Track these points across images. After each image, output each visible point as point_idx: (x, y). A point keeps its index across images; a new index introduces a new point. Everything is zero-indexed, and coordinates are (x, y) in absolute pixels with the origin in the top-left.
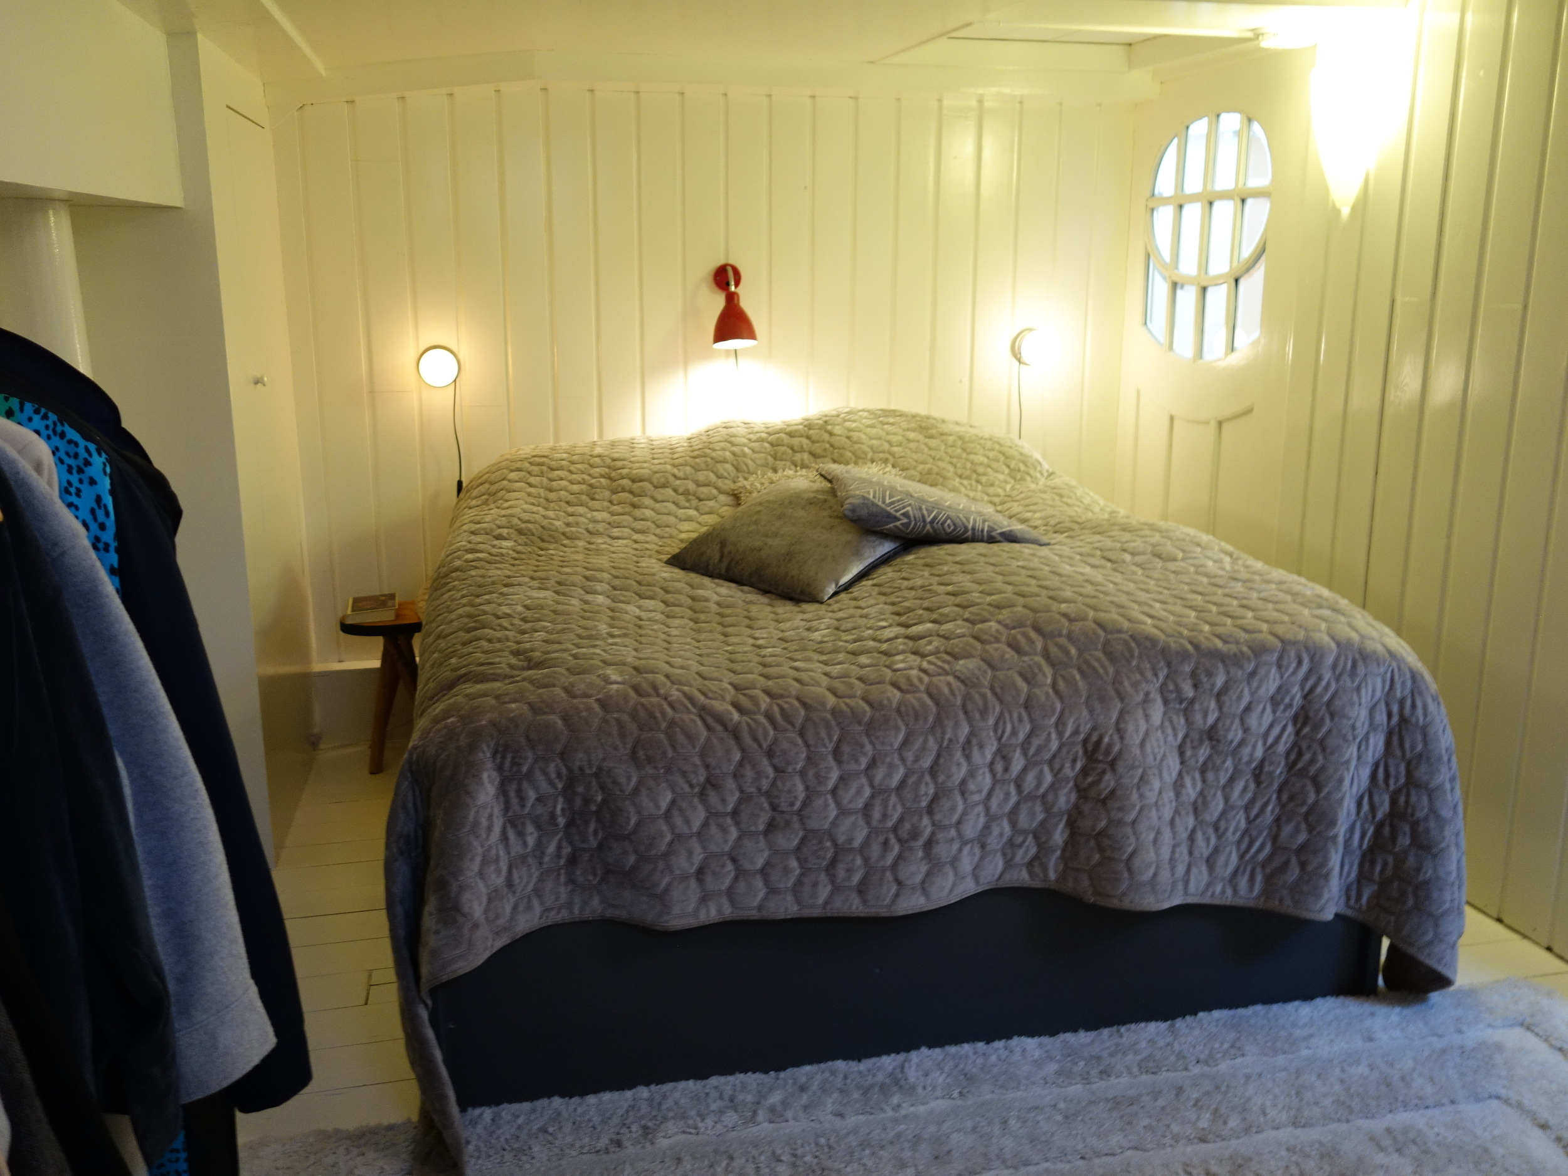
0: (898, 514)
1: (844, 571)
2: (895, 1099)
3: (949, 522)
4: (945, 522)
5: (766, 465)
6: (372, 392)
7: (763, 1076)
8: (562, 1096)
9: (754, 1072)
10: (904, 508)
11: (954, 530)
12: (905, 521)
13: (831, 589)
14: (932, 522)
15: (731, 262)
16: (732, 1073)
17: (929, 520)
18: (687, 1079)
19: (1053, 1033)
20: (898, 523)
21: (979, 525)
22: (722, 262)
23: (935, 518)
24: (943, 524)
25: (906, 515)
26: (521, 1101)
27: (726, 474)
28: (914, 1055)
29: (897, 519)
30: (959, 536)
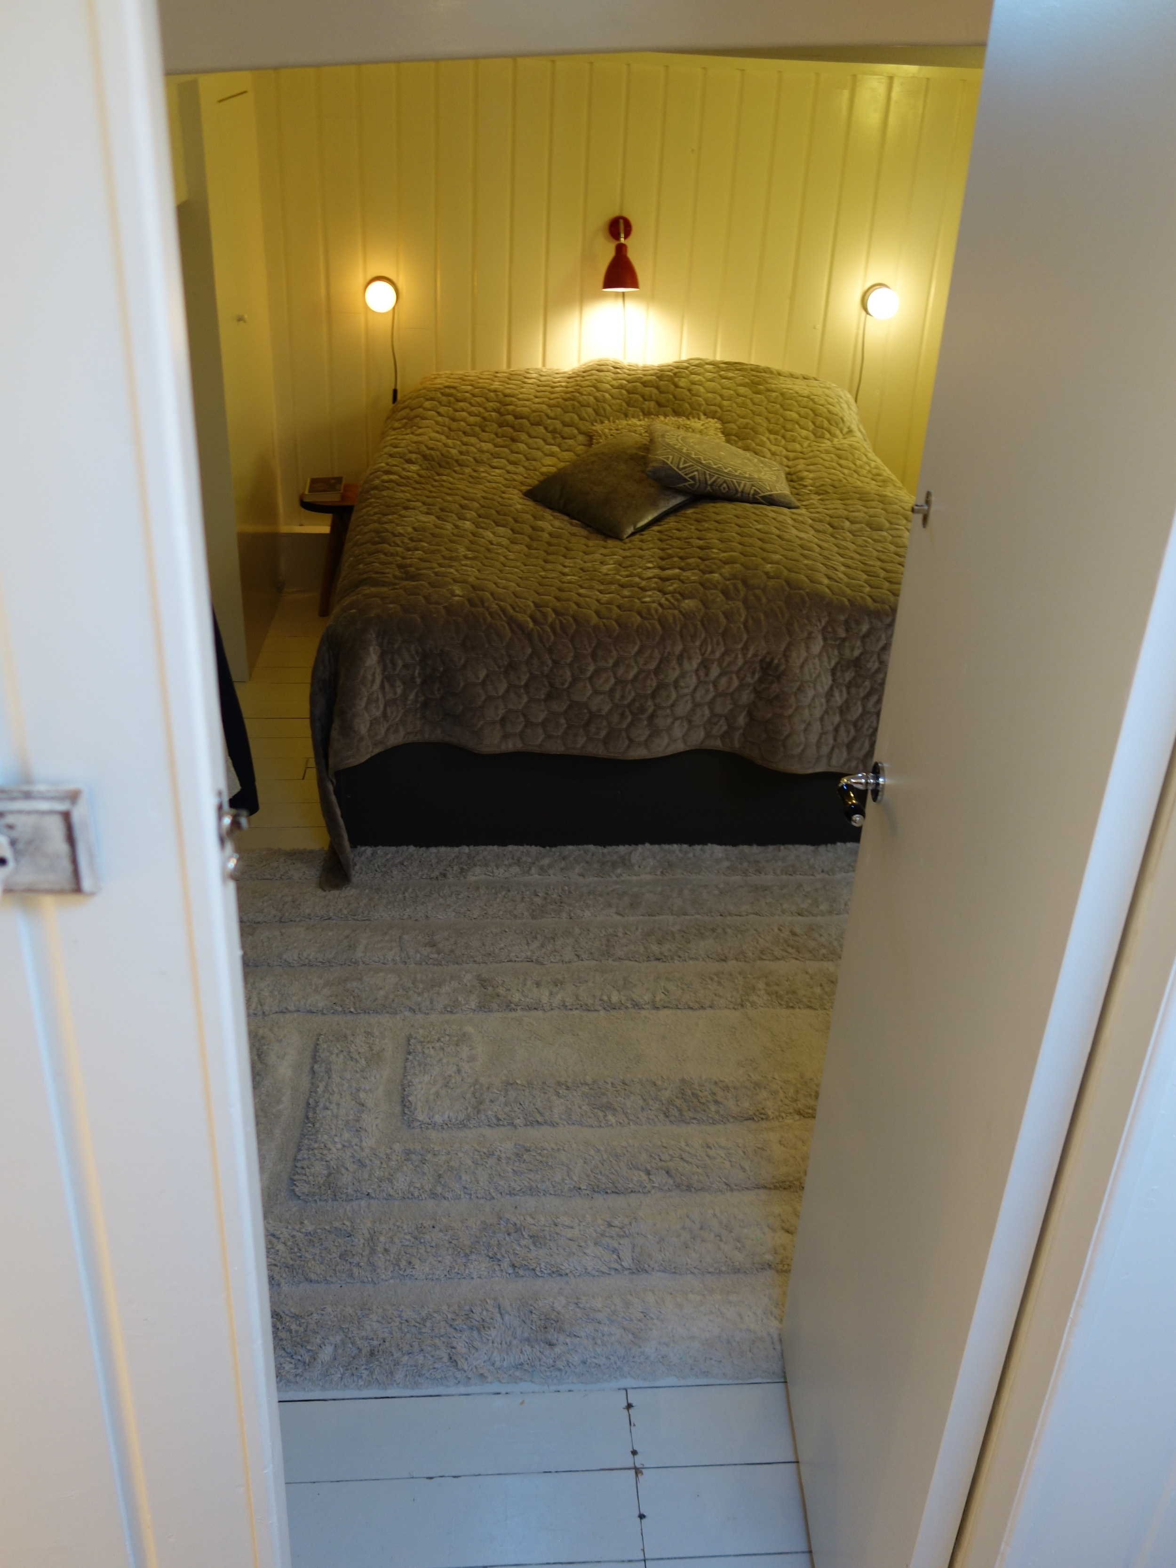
0: (687, 477)
1: (641, 519)
2: (619, 871)
3: (725, 485)
4: (722, 485)
5: (620, 411)
6: (329, 312)
7: (542, 849)
8: (415, 846)
9: (536, 846)
10: (692, 472)
11: (727, 492)
12: (692, 482)
13: (630, 530)
14: (712, 485)
15: (625, 215)
16: (522, 845)
17: (709, 482)
18: (494, 845)
19: (735, 844)
20: (686, 484)
21: (747, 489)
22: (616, 214)
23: (715, 481)
24: (719, 487)
25: (693, 478)
26: (390, 845)
27: (587, 417)
28: (640, 848)
29: (686, 481)
30: (733, 496)
